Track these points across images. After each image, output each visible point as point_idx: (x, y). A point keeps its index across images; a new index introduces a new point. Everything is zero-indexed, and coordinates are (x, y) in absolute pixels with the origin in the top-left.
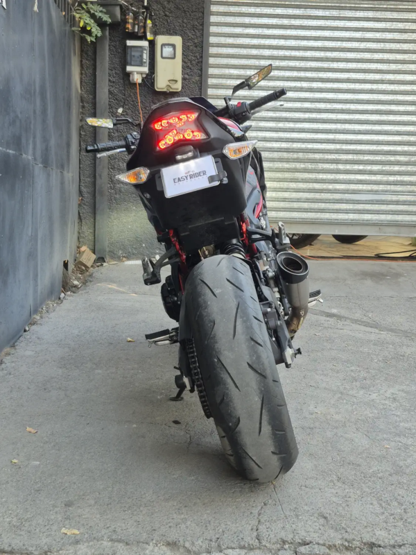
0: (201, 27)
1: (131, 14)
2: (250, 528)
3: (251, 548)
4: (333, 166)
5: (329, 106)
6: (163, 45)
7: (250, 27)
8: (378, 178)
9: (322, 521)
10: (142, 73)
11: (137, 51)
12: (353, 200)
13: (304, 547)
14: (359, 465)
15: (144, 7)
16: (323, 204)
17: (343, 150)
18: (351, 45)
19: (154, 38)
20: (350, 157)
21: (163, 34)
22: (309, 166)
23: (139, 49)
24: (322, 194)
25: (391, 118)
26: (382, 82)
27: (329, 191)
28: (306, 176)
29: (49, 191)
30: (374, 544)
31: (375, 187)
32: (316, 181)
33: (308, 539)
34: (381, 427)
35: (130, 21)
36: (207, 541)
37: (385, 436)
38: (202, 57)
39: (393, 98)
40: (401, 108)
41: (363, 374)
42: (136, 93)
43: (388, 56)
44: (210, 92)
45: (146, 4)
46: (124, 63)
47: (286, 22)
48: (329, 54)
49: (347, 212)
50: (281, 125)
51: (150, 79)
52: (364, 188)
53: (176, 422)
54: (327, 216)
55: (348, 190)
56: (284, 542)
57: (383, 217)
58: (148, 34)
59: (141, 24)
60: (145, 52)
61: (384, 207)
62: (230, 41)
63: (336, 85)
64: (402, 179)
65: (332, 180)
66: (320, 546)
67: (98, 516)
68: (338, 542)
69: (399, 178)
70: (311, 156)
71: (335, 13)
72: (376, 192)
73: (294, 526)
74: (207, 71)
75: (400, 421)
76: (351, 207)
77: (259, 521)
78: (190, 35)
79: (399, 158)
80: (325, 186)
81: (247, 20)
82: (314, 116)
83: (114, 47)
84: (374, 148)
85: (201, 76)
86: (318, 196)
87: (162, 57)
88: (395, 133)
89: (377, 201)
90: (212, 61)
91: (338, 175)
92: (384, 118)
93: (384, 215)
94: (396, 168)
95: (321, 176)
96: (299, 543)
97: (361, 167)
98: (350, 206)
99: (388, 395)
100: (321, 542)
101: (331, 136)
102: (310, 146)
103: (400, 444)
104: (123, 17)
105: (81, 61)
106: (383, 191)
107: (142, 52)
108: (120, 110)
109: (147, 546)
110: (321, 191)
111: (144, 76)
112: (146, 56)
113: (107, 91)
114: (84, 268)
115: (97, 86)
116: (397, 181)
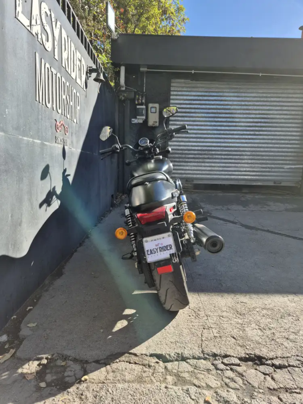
6: (151, 107)
10: (143, 119)
16: (215, 172)
17: (224, 150)
20: (226, 153)
21: (152, 103)
22: (210, 156)
28: (209, 160)
40: (248, 133)
45: (145, 91)
46: (136, 115)
48: (219, 111)
51: (146, 122)
61: (240, 173)
63: (221, 124)
65: (219, 162)
76: (226, 173)
79: (247, 153)
80: (216, 165)
82: (212, 136)
87: (151, 112)
89: (237, 171)
91: (222, 160)
92: (241, 137)
94: (246, 157)
95: (215, 160)
97: (231, 157)
102: (211, 148)
106: (240, 166)
107: (143, 110)
110: (214, 167)
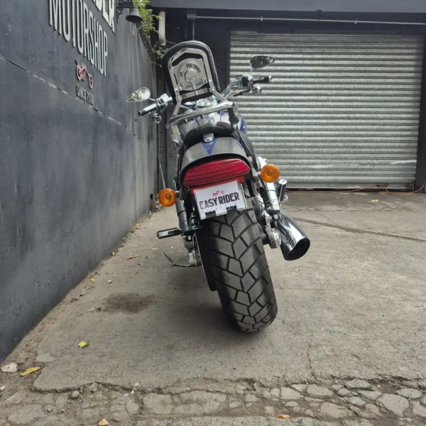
8: (326, 155)
16: (295, 171)
26: (328, 101)
27: (298, 164)
31: (325, 161)
32: (291, 158)
39: (334, 110)
48: (297, 86)
52: (319, 161)
54: (297, 178)
55: (309, 163)
57: (329, 178)
61: (330, 172)
64: (339, 156)
70: (288, 144)
71: (301, 62)
72: (325, 164)
76: (311, 173)
80: (296, 161)
84: (324, 138)
86: (292, 166)
88: (336, 130)
89: (326, 169)
92: (330, 121)
94: (337, 150)
95: (294, 155)
97: (317, 150)
106: (329, 163)
110: (294, 164)
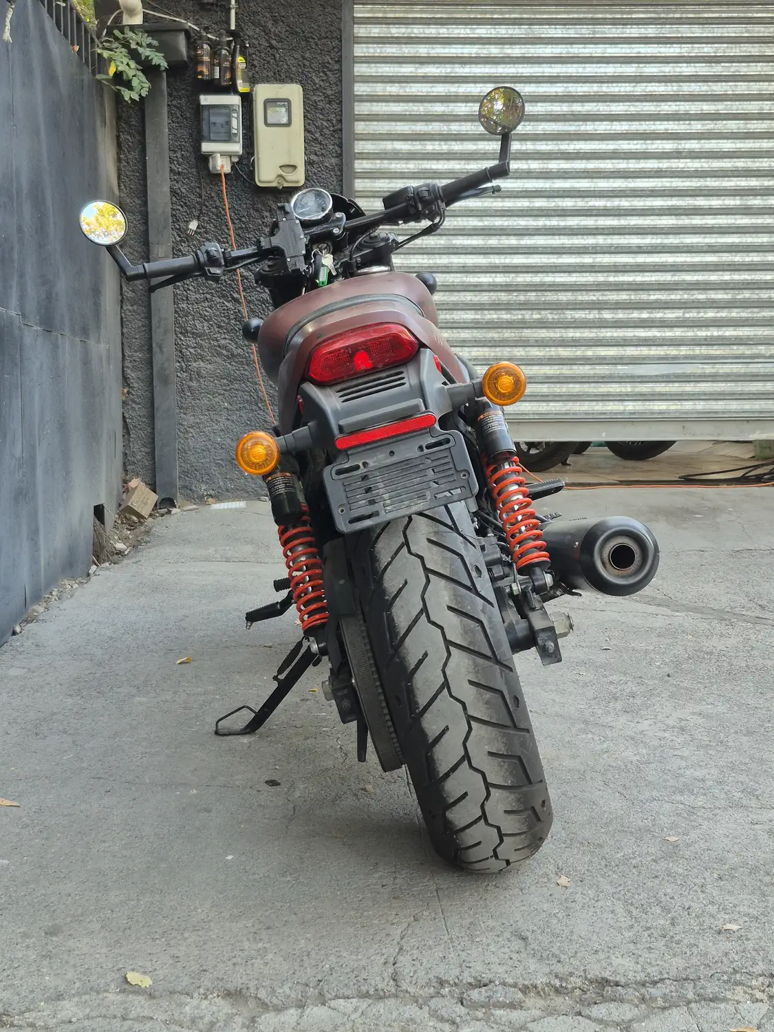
0: (337, 67)
1: (205, 46)
2: (383, 960)
3: (380, 996)
4: (592, 315)
5: (581, 203)
6: (269, 102)
7: (428, 63)
8: (678, 333)
9: (517, 944)
10: (230, 155)
11: (220, 114)
12: (632, 377)
13: (476, 991)
14: (600, 846)
15: (231, 33)
16: (578, 386)
17: (610, 284)
18: (617, 89)
19: (252, 90)
20: (623, 296)
21: (267, 80)
22: (549, 316)
23: (223, 111)
24: (575, 367)
25: (697, 221)
26: (678, 155)
27: (586, 361)
28: (543, 334)
29: (57, 375)
30: (607, 981)
31: (673, 351)
32: (563, 343)
33: (486, 977)
34: (650, 778)
35: (206, 59)
36: (299, 987)
37: (655, 793)
38: (341, 121)
39: (699, 184)
41: (632, 687)
42: (222, 191)
43: (687, 108)
44: (359, 184)
45: (233, 27)
46: (198, 138)
47: (494, 50)
49: (621, 398)
50: (493, 242)
51: (245, 165)
52: (652, 353)
53: (273, 783)
54: (585, 407)
55: (621, 358)
56: (442, 983)
57: (688, 406)
58: (239, 82)
59: (227, 64)
60: (235, 115)
61: (689, 388)
62: (393, 89)
63: (592, 165)
64: (720, 333)
65: (591, 339)
66: (507, 989)
67: (104, 950)
68: (540, 980)
69: (715, 332)
70: (551, 297)
71: (585, 31)
72: (674, 360)
73: (463, 955)
74: (352, 147)
75: (687, 767)
76: (629, 390)
77: (401, 949)
78: (317, 80)
79: (714, 295)
80: (579, 352)
81: (423, 50)
82: (554, 222)
83: (178, 108)
84: (667, 277)
85: (340, 156)
86: (566, 370)
87: (267, 124)
88: (705, 249)
89: (677, 376)
90: (360, 127)
91: (603, 330)
92: (685, 221)
93: (691, 403)
94: (711, 314)
95: (571, 334)
96: (470, 984)
98: (627, 388)
99: (671, 722)
100: (510, 980)
101: (587, 260)
102: (549, 278)
103: (681, 806)
104: (193, 53)
105: (118, 137)
106: (686, 357)
107: (229, 116)
108: (193, 225)
109: (188, 1000)
110: (572, 361)
111: (236, 160)
112: (236, 124)
113: (166, 189)
114: (135, 518)
115: (149, 181)
116: (712, 337)
